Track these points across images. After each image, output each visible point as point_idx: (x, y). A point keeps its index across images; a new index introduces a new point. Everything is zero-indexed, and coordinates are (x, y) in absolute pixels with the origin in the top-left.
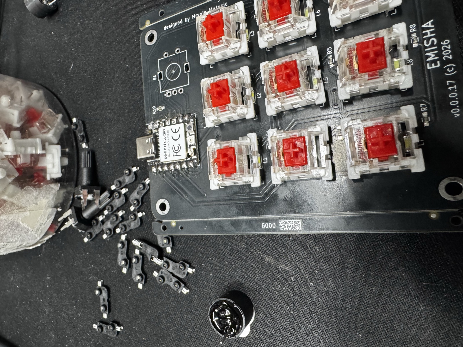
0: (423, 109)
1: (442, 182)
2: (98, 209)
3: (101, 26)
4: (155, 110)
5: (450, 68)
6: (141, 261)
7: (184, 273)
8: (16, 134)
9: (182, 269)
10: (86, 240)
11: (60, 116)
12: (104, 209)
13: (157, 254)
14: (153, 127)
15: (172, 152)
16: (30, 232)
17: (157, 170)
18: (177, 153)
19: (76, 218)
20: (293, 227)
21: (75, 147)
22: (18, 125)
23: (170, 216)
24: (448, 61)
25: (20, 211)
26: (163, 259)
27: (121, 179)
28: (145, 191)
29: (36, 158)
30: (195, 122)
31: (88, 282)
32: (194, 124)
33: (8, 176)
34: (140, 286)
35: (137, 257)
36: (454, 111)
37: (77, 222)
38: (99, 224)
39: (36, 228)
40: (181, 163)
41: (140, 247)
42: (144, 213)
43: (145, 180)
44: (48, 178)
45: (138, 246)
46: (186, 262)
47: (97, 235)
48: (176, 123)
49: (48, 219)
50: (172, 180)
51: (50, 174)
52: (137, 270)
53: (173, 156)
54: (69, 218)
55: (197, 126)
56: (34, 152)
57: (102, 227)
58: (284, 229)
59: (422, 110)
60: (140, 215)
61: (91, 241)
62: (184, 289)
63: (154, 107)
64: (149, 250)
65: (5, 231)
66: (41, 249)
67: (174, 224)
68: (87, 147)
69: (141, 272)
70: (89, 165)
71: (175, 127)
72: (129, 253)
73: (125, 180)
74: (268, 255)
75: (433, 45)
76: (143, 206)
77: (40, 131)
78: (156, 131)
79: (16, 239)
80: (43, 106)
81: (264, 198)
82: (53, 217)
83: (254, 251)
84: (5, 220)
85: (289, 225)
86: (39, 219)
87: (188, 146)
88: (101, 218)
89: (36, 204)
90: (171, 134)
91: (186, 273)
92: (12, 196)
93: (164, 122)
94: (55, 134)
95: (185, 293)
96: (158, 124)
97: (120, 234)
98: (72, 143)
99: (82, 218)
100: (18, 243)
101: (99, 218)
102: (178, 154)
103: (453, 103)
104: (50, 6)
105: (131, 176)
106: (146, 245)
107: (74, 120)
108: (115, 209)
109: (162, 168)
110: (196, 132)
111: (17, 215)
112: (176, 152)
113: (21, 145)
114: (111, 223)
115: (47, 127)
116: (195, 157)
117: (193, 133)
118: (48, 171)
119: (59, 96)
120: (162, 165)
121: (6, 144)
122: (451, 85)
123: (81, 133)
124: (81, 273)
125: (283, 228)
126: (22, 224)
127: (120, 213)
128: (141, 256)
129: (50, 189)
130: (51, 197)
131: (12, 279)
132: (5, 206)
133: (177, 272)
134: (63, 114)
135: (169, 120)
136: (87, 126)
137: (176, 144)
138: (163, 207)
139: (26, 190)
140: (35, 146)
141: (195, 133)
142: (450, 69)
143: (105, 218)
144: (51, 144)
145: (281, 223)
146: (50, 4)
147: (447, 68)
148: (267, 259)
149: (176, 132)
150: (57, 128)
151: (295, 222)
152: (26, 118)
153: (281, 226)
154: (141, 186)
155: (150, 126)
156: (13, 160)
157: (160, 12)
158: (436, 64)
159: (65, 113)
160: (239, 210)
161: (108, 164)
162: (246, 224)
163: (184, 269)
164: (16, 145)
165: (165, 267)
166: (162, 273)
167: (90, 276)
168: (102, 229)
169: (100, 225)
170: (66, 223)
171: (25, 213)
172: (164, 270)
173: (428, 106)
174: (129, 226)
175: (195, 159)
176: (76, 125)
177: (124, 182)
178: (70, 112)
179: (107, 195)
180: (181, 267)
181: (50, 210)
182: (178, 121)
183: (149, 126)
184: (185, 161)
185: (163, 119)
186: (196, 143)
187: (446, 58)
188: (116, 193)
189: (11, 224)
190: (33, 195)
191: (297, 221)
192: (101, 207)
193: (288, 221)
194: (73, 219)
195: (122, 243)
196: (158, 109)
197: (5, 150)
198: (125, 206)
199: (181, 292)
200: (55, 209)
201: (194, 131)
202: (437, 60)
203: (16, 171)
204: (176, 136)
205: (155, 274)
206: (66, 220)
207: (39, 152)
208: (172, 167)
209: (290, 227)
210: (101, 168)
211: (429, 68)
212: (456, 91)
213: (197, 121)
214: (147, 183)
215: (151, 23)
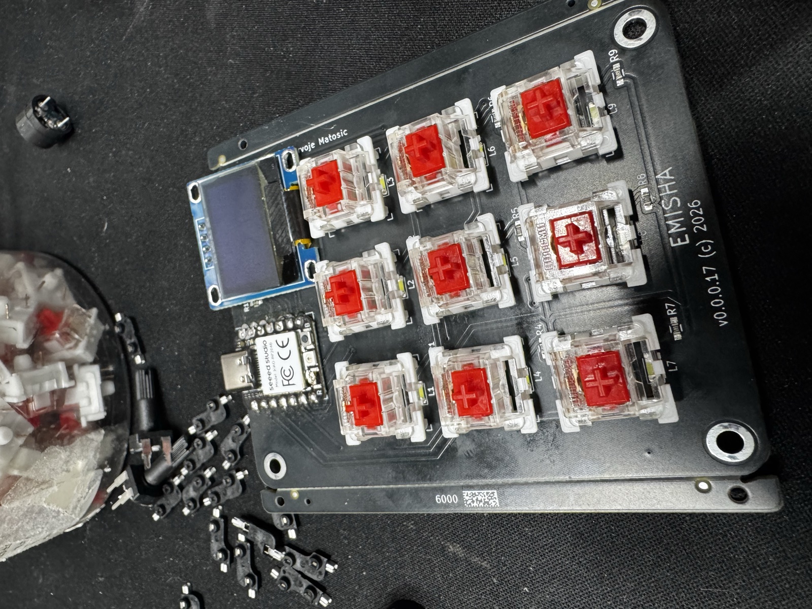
0: (670, 312)
1: (711, 431)
2: (169, 468)
3: (148, 161)
4: (248, 305)
5: (706, 245)
6: (248, 552)
7: (320, 573)
8: (23, 361)
9: (315, 567)
10: (156, 517)
11: (94, 311)
12: (181, 466)
13: (274, 543)
14: (247, 334)
15: (280, 379)
16: (62, 515)
17: (259, 406)
18: (288, 381)
19: (135, 487)
20: (485, 502)
21: (123, 363)
22: (25, 346)
23: (288, 481)
24: (701, 235)
25: (42, 489)
26: (284, 550)
27: (203, 416)
28: (245, 436)
29: (60, 395)
30: (314, 327)
31: (167, 585)
32: (311, 332)
33: (17, 435)
34: (252, 594)
35: (241, 546)
36: (718, 316)
37: (138, 494)
38: (175, 491)
39: (71, 506)
40: (297, 395)
41: (244, 529)
42: (246, 472)
43: (243, 418)
44: (84, 424)
45: (242, 529)
46: (321, 555)
47: (173, 509)
48: (282, 328)
49: (89, 488)
50: (285, 423)
51: (86, 416)
52: (244, 568)
53: (283, 385)
54: (124, 486)
55: (317, 333)
56: (55, 387)
57: (180, 496)
58: (472, 505)
59: (668, 314)
60: (240, 476)
61: (164, 518)
62: (323, 599)
64: (260, 536)
65: (20, 524)
66: (85, 531)
67: (295, 495)
68: (144, 362)
69: (251, 571)
70: (150, 394)
71: (282, 337)
72: (229, 538)
73: (210, 417)
74: (453, 542)
75: (674, 208)
76: (244, 461)
77: (62, 345)
78: (252, 342)
79: (40, 530)
80: (64, 298)
81: (435, 454)
82: (98, 483)
83: (430, 534)
84: (18, 508)
85: (479, 499)
86: (75, 491)
87: (306, 368)
88: (177, 481)
89: (68, 471)
90: (277, 349)
91: (323, 573)
92: (26, 467)
93: (264, 326)
94: (88, 348)
95: (325, 605)
96: (254, 331)
97: (211, 507)
98: (119, 356)
99: (146, 484)
100: (44, 534)
101: (174, 480)
103: (715, 303)
104: (59, 129)
105: (219, 411)
106: (255, 526)
107: (118, 317)
108: (198, 466)
109: (268, 403)
110: (317, 344)
111: (38, 495)
112: (288, 379)
113: (33, 381)
114: (195, 490)
115: (75, 339)
116: (319, 386)
117: (312, 347)
118: (83, 411)
119: (89, 275)
120: (268, 399)
121: (8, 383)
122: (710, 273)
123: (131, 339)
124: (154, 571)
125: (470, 504)
126: (47, 507)
127: (208, 473)
128: (248, 544)
129: (89, 442)
130: (91, 454)
131: (40, 581)
132: (16, 487)
133: (309, 572)
134: (98, 308)
135: (272, 324)
136: (140, 326)
137: (286, 365)
138: (275, 466)
139: (49, 454)
140: (55, 376)
141: (315, 346)
142: (706, 248)
143: (185, 480)
144: (83, 364)
145: (467, 494)
146: (60, 125)
147: (702, 245)
148: (451, 549)
149: (283, 347)
150: (90, 336)
151: (487, 493)
152: (38, 325)
153: (467, 501)
154: (238, 429)
155: (242, 334)
156: (23, 408)
157: (240, 143)
158: (683, 240)
159: (103, 307)
160: (397, 472)
161: (181, 390)
162: (411, 495)
163: (320, 567)
164: (24, 383)
165: (289, 563)
166: (284, 572)
167: (169, 576)
168: (179, 500)
169: (177, 492)
170: (120, 497)
171: (50, 490)
172: (287, 568)
173: (677, 307)
174: (225, 494)
175: (319, 389)
176: (121, 325)
177: (209, 421)
178: (110, 302)
179: (182, 446)
180: (315, 564)
181: (92, 474)
182: (286, 326)
183: (240, 333)
184: (304, 393)
185: (261, 320)
186: (318, 362)
187: (697, 229)
188: (197, 440)
189: (30, 511)
190: (61, 459)
191: (490, 491)
192: (175, 464)
193: (476, 492)
194: (130, 489)
195: (216, 522)
196: (252, 304)
197: (7, 393)
198: (215, 460)
199: (319, 604)
200: (101, 471)
201: (313, 343)
202: (684, 233)
203: (29, 424)
204: (284, 353)
205: (275, 574)
206: (119, 491)
207: (64, 384)
208: (283, 402)
209: (481, 501)
210: (171, 396)
211: (673, 245)
212: (718, 283)
213: (316, 325)
214: (246, 423)
215: (227, 160)
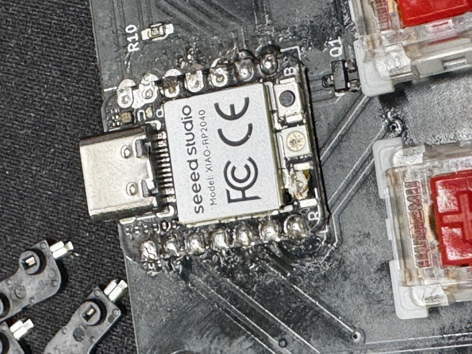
4: (136, 37)
14: (136, 99)
15: (223, 187)
18: (243, 190)
30: (304, 77)
40: (256, 225)
48: (226, 81)
50: (220, 289)
53: (230, 201)
63: (131, 28)
71: (231, 97)
73: (23, 289)
78: (150, 113)
90: (216, 121)
93: (180, 80)
96: (156, 89)
102: (249, 193)
109: (180, 243)
110: (310, 112)
116: (313, 202)
135: (200, 73)
141: (308, 116)
149: (234, 117)
175: (312, 208)
177: (19, 298)
182: (237, 74)
183: (119, 95)
184: (275, 218)
186: (313, 150)
196: (146, 34)
204: (236, 130)
208: (221, 240)
214: (113, 297)
